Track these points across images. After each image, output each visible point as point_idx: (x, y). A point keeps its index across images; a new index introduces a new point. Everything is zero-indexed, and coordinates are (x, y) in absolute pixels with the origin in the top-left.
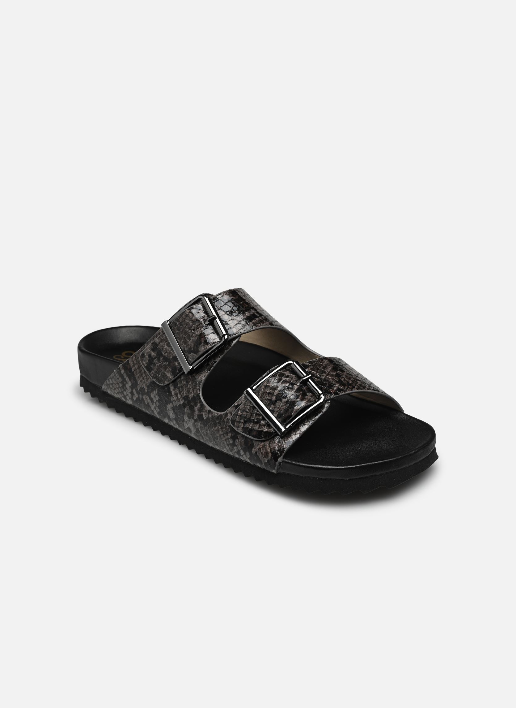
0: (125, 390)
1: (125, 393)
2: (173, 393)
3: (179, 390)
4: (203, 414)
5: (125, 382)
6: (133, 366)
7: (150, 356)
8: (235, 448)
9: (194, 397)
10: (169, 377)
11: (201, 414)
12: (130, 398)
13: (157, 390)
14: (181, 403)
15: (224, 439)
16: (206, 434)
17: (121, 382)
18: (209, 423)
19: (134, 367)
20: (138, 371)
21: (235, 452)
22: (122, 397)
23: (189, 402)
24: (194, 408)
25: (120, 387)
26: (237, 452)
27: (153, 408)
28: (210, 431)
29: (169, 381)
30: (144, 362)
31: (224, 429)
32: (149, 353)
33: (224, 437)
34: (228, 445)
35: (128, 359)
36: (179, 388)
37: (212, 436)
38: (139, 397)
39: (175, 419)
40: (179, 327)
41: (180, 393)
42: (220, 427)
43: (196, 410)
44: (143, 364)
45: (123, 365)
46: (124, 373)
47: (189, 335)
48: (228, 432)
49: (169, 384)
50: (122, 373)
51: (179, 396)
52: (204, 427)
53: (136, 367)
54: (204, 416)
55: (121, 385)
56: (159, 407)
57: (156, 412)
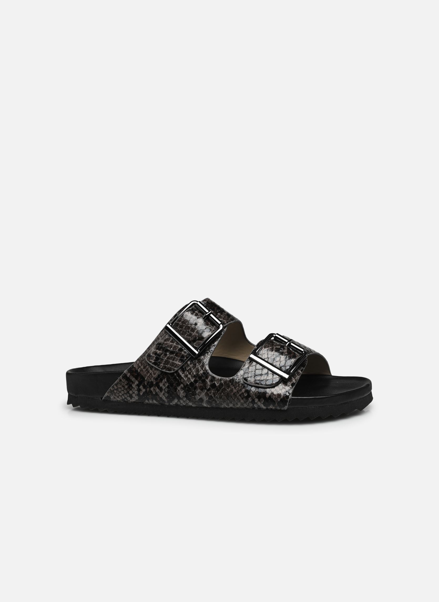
0: (131, 390)
1: (131, 392)
2: (183, 376)
3: (188, 372)
4: (216, 382)
5: (131, 383)
6: (138, 368)
7: (155, 353)
8: (249, 399)
9: (204, 373)
10: (179, 364)
11: (214, 383)
12: (137, 394)
13: (166, 378)
14: (192, 381)
15: (238, 395)
16: (220, 397)
17: (127, 385)
18: (222, 387)
19: (140, 368)
20: (144, 370)
21: (250, 402)
22: (128, 396)
23: (200, 378)
24: (205, 381)
25: (125, 389)
26: (251, 401)
27: (161, 395)
28: (223, 393)
29: (179, 367)
30: (151, 360)
31: (238, 387)
32: (155, 352)
33: (239, 393)
34: (242, 399)
35: (132, 364)
36: (188, 371)
37: (226, 397)
38: (146, 391)
39: (186, 396)
40: (182, 325)
41: (190, 374)
42: (233, 387)
43: (208, 381)
44: (151, 362)
45: (127, 370)
46: (130, 376)
47: (192, 329)
48: (241, 389)
49: (178, 370)
50: (128, 376)
51: (189, 376)
52: (218, 392)
53: (142, 367)
54: (216, 383)
55: (126, 387)
56: (168, 392)
57: (165, 398)
